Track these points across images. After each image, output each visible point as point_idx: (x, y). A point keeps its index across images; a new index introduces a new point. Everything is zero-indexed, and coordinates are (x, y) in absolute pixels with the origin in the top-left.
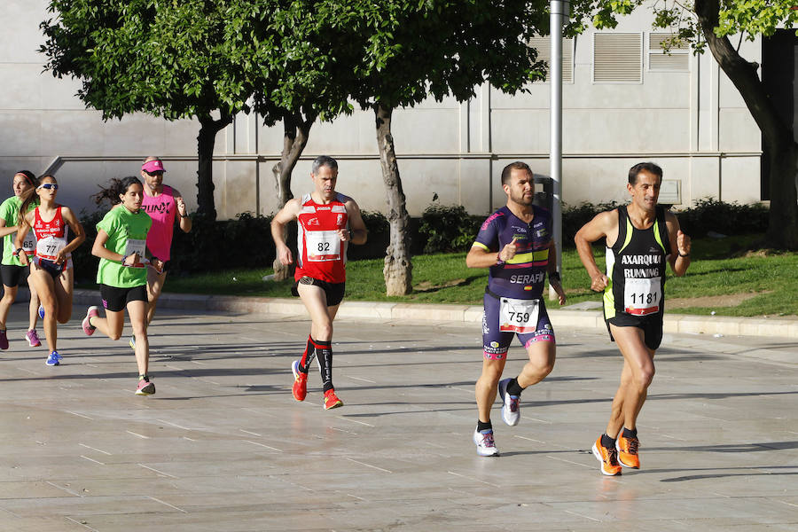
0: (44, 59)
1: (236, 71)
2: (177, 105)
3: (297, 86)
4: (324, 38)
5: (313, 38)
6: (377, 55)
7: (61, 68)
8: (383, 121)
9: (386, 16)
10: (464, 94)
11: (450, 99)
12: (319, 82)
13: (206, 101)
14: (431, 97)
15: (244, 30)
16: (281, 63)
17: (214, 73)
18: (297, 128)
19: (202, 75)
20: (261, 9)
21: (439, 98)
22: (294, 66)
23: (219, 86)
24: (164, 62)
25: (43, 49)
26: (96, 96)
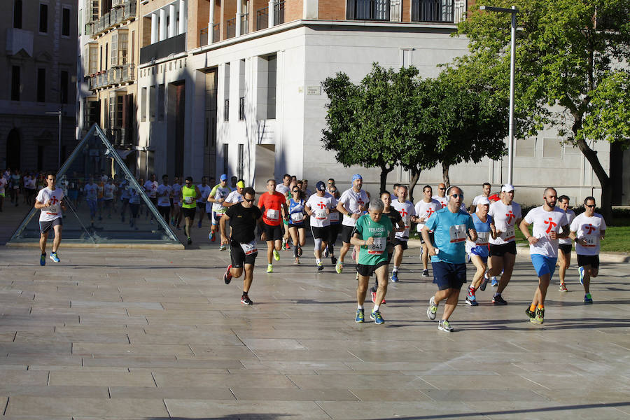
0: (323, 143)
1: (389, 149)
2: (370, 162)
3: (411, 156)
4: (421, 137)
5: (416, 137)
6: (441, 145)
7: (329, 147)
8: (446, 170)
9: (445, 129)
10: (476, 160)
11: (471, 162)
12: (419, 154)
13: (381, 162)
14: (464, 161)
15: (391, 133)
16: (405, 146)
17: (382, 149)
18: (415, 173)
19: (378, 151)
20: (397, 126)
21: (467, 161)
22: (410, 148)
23: (384, 155)
24: (364, 146)
25: (322, 140)
26: (341, 158)
